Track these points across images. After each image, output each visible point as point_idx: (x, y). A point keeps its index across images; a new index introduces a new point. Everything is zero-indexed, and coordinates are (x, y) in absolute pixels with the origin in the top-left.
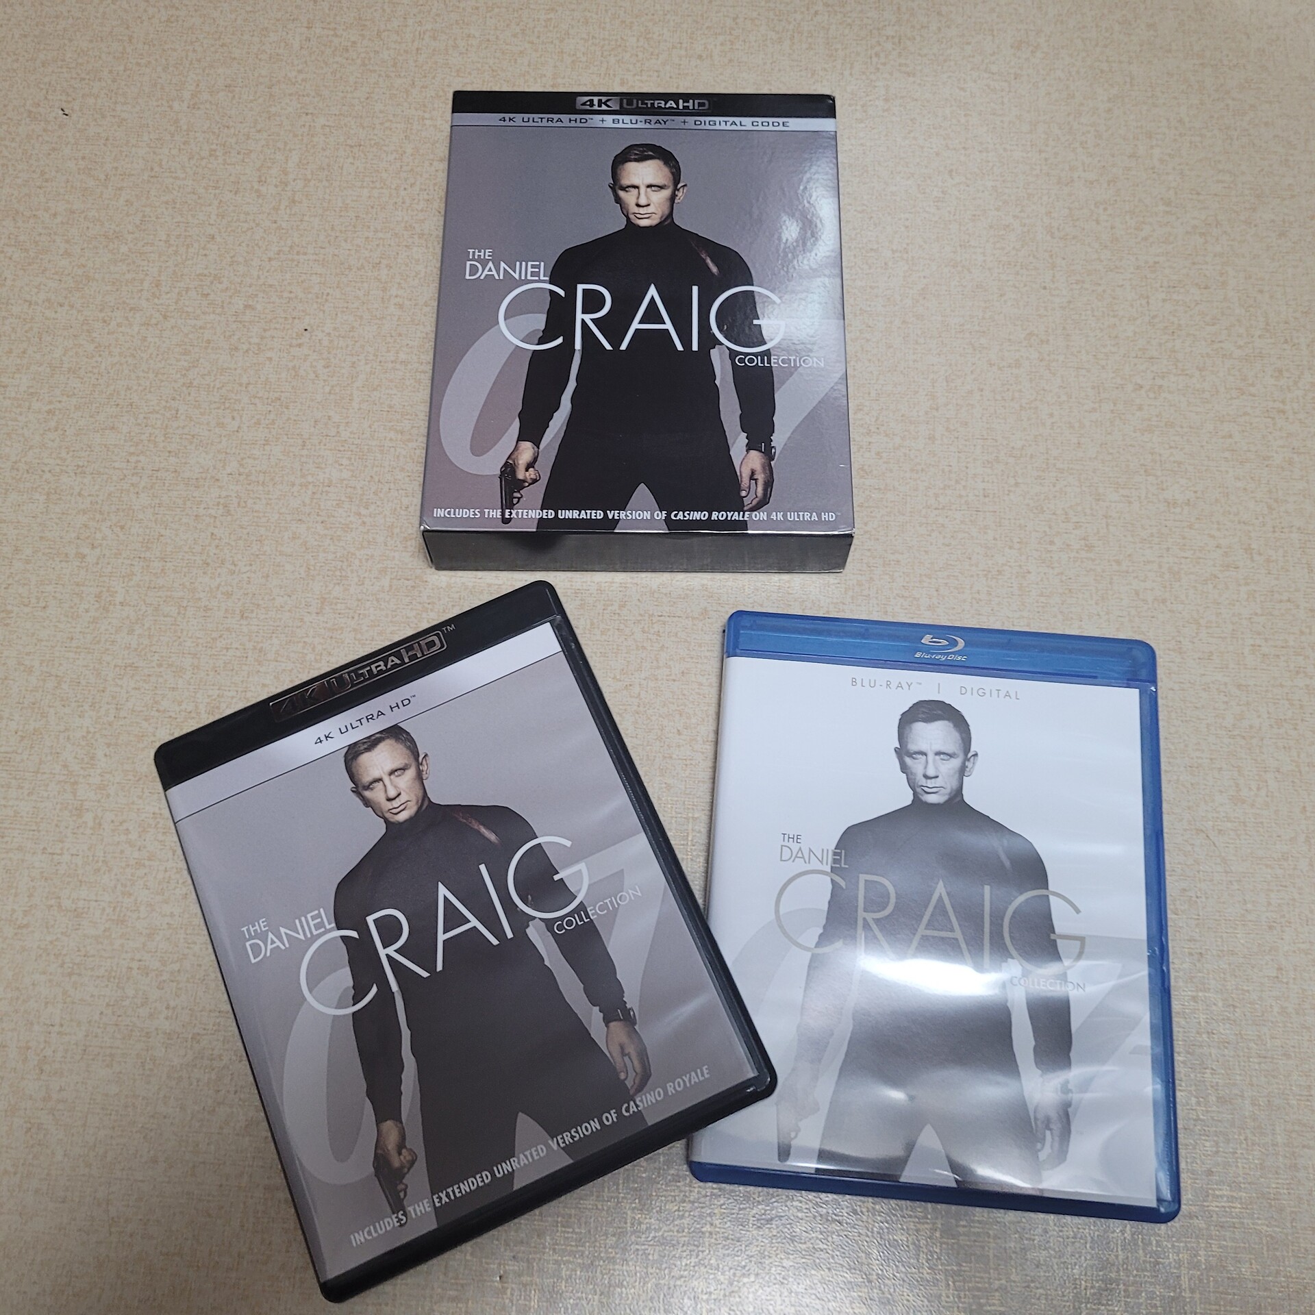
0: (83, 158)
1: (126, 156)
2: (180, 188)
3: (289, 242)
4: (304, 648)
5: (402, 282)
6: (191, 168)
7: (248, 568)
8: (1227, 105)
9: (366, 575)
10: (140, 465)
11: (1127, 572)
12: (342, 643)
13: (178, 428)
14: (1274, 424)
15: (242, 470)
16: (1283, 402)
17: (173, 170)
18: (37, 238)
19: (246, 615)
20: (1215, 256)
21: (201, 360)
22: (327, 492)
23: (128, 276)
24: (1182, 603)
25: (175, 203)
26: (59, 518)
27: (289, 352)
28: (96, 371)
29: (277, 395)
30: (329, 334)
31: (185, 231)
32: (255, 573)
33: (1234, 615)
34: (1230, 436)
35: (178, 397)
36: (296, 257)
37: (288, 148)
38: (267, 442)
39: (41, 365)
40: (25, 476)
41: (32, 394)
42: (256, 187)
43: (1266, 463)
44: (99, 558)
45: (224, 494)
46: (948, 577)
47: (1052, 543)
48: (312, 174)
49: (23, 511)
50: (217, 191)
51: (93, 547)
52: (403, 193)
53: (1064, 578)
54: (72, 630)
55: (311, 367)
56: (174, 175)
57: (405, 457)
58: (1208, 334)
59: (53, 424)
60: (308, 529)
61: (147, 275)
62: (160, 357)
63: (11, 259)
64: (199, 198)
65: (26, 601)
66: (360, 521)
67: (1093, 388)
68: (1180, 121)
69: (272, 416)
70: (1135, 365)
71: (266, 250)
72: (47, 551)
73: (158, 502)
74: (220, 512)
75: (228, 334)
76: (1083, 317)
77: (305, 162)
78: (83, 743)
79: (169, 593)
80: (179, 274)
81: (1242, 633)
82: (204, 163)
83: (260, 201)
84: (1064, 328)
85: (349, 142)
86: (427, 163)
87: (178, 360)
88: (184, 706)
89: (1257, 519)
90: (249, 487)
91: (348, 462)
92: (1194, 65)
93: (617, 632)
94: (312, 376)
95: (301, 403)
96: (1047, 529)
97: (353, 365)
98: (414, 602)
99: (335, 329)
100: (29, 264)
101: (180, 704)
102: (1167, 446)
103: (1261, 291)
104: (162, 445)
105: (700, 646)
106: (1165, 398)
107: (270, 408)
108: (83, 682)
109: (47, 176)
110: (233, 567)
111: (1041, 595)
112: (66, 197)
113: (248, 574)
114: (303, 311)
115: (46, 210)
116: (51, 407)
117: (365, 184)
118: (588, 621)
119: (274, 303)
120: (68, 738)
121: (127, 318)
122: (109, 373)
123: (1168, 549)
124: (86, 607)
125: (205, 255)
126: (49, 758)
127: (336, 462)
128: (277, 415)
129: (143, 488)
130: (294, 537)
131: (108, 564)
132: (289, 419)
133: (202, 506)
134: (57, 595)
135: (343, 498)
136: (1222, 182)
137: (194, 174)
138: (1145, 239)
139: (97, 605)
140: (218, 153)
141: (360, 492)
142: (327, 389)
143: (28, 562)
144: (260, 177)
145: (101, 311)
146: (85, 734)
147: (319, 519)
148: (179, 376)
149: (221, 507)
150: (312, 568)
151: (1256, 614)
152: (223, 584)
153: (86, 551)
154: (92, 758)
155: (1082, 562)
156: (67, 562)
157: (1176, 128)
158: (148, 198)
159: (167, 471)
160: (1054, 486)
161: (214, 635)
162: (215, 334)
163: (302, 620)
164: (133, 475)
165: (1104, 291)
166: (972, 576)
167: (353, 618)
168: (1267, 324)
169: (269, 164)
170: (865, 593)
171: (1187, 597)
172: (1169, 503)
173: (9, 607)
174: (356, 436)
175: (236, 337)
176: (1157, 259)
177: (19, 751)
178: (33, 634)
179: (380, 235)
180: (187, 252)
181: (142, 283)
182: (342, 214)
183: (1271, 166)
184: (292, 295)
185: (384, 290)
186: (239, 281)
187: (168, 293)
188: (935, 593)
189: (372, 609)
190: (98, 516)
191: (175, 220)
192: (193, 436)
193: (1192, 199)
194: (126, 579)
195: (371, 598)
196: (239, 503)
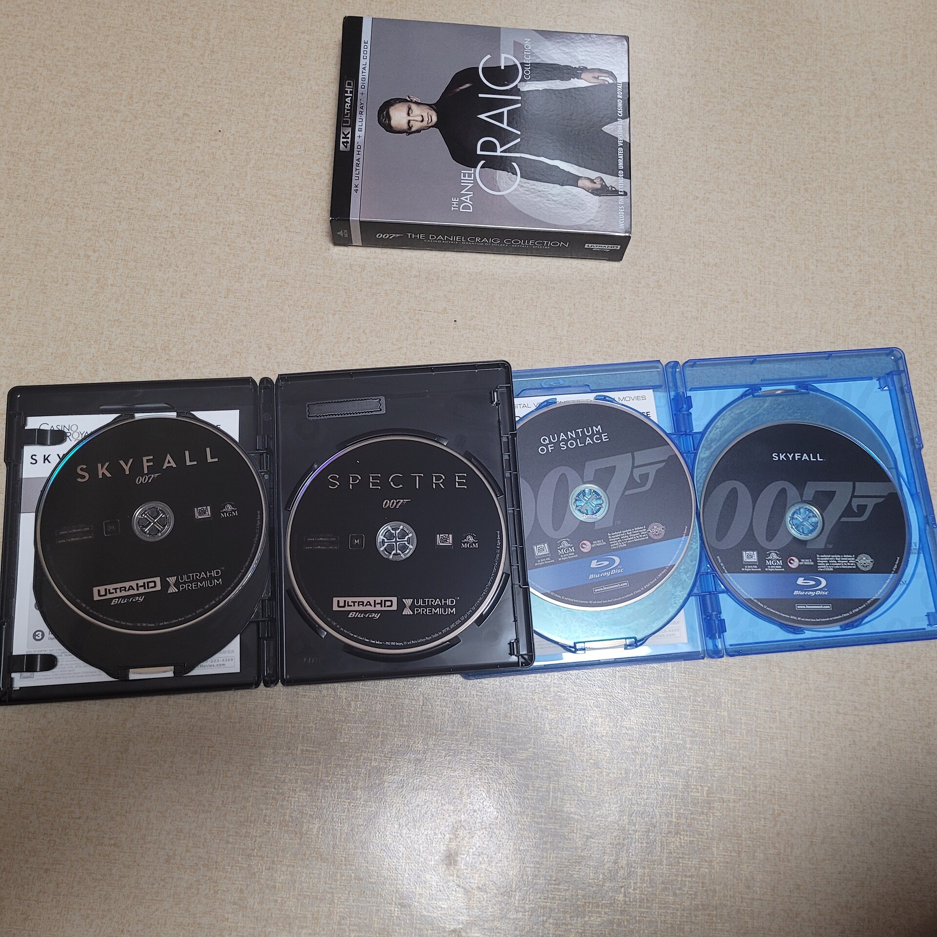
0: (85, 15)
1: (111, 15)
2: (144, 38)
3: (210, 77)
4: (217, 316)
5: (277, 106)
6: (151, 26)
7: (185, 269)
8: (764, 34)
9: (253, 277)
10: (121, 205)
11: (679, 301)
12: (239, 315)
13: (144, 185)
14: (768, 224)
15: (182, 212)
16: (775, 212)
17: (140, 26)
18: (57, 63)
19: (184, 296)
20: (747, 124)
21: (157, 145)
22: (232, 228)
23: (113, 91)
24: (706, 320)
25: (141, 47)
26: (74, 233)
27: (210, 144)
28: (94, 147)
29: (202, 169)
30: (233, 135)
31: (147, 65)
32: (189, 272)
33: (733, 328)
34: (743, 229)
35: (143, 166)
36: (214, 86)
37: (210, 18)
38: (196, 197)
39: (61, 141)
40: (53, 207)
41: (56, 158)
42: (190, 41)
43: (761, 245)
44: (98, 258)
45: (171, 225)
46: (581, 298)
47: (639, 283)
48: (225, 35)
49: (53, 228)
50: (167, 42)
51: (95, 252)
52: (279, 51)
53: (644, 303)
54: (83, 298)
55: (223, 153)
56: (140, 29)
57: (277, 211)
58: (738, 170)
59: (69, 177)
60: (220, 249)
61: (124, 91)
62: (133, 141)
63: (41, 74)
64: (156, 45)
65: (56, 280)
66: (250, 246)
67: (671, 196)
68: (737, 42)
69: (199, 182)
70: (696, 185)
71: (197, 80)
72: (67, 252)
73: (132, 227)
74: (169, 236)
75: (173, 130)
76: (669, 155)
77: (220, 27)
78: (91, 362)
79: (139, 281)
80: (144, 91)
81: (737, 338)
82: (159, 23)
83: (193, 50)
84: (658, 161)
85: (247, 17)
86: (294, 34)
87: (144, 144)
88: (148, 345)
89: (752, 276)
90: (187, 223)
91: (243, 212)
92: (748, 8)
93: (395, 318)
94: (223, 159)
95: (217, 175)
96: (638, 275)
97: (248, 154)
98: (281, 294)
99: (237, 132)
100: (53, 79)
101: (146, 343)
102: (708, 232)
103: (770, 147)
104: (134, 194)
105: (441, 328)
106: (710, 205)
107: (198, 177)
108: (90, 328)
109: (62, 25)
110: (176, 268)
111: (631, 311)
112: (74, 38)
113: (185, 273)
114: (218, 120)
115: (63, 45)
116: (68, 167)
117: (256, 44)
118: (379, 312)
119: (200, 113)
120: (82, 359)
121: (113, 117)
122: (102, 149)
123: (702, 290)
124: (91, 285)
125: (160, 81)
126: (72, 369)
127: (237, 211)
128: (202, 181)
129: (124, 218)
130: (212, 253)
131: (103, 261)
132: (209, 184)
133: (158, 231)
134: (74, 278)
135: (241, 233)
136: (756, 80)
137: (153, 30)
138: (709, 111)
139: (97, 285)
140: (167, 18)
141: (250, 229)
142: (232, 168)
143: (56, 257)
144: (193, 34)
145: (97, 111)
146: (91, 357)
147: (226, 243)
148: (144, 154)
149: (169, 233)
150: (222, 271)
151: (745, 328)
152: (171, 277)
153: (90, 253)
154: (96, 371)
155: (655, 294)
156: (79, 259)
157: (734, 46)
158: (124, 43)
159: (138, 209)
160: (644, 251)
161: (166, 306)
162: (165, 130)
163: (216, 301)
164: (117, 211)
165: (683, 141)
166: (594, 298)
167: (246, 301)
168: (771, 166)
169: (199, 27)
170: (535, 304)
171: (709, 316)
172: (705, 264)
173: (46, 283)
174: (249, 196)
175: (178, 132)
176: (714, 124)
177: (54, 364)
178: (60, 300)
179: (265, 76)
180: (149, 78)
181: (121, 96)
182: (242, 61)
183: (784, 73)
184: (212, 109)
185: (267, 110)
186: (180, 98)
187: (137, 103)
188: (573, 307)
189: (256, 297)
190: (97, 233)
191: (141, 58)
192: (153, 190)
193: (737, 90)
194: (114, 271)
195: (256, 291)
196: (180, 231)
